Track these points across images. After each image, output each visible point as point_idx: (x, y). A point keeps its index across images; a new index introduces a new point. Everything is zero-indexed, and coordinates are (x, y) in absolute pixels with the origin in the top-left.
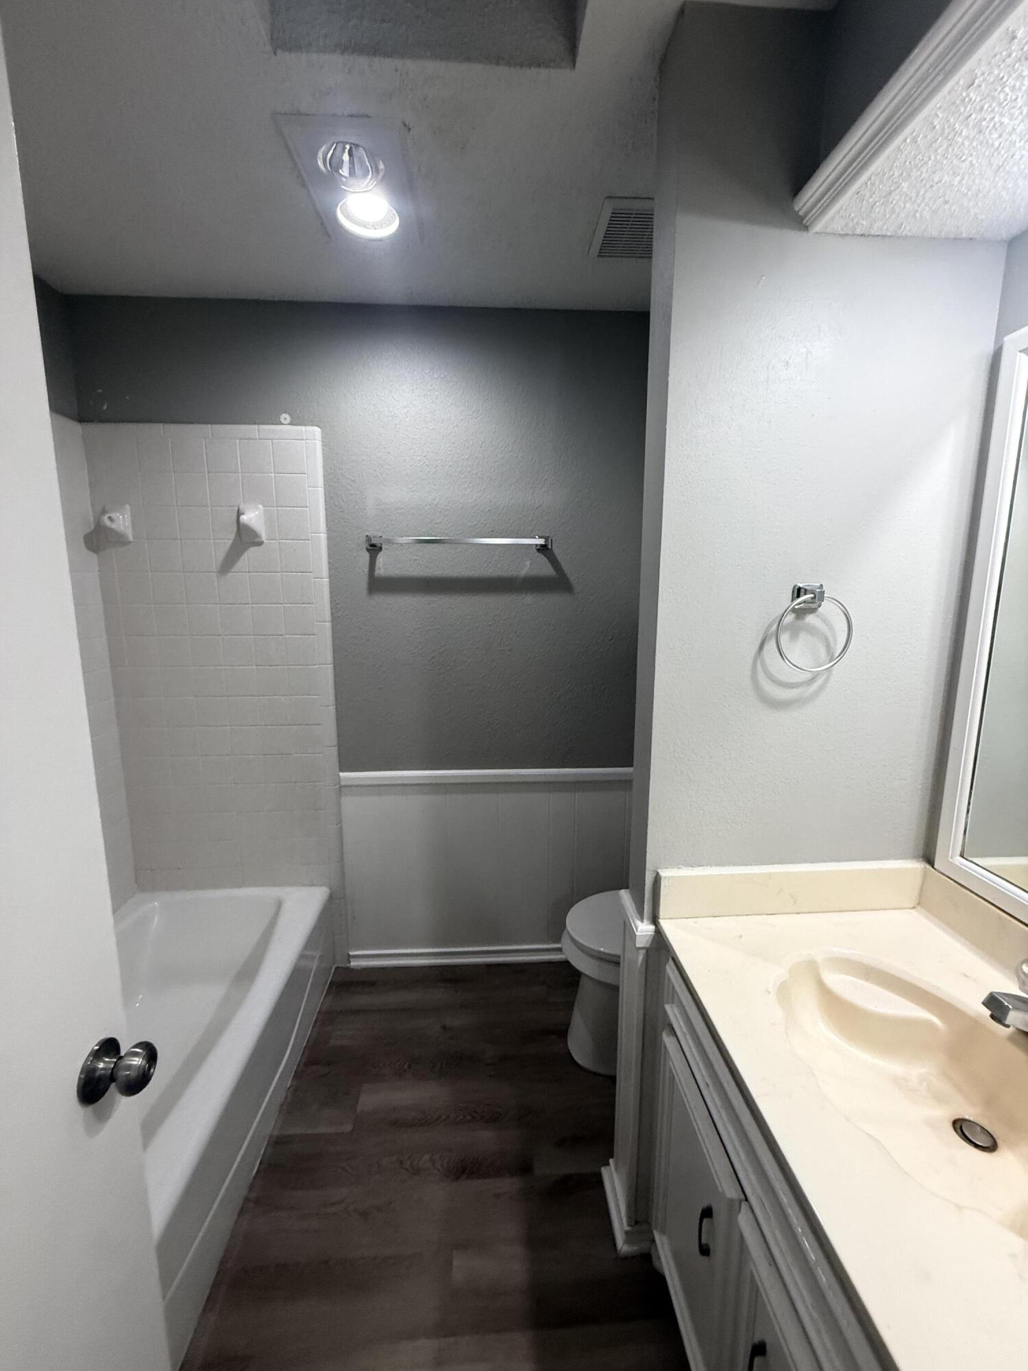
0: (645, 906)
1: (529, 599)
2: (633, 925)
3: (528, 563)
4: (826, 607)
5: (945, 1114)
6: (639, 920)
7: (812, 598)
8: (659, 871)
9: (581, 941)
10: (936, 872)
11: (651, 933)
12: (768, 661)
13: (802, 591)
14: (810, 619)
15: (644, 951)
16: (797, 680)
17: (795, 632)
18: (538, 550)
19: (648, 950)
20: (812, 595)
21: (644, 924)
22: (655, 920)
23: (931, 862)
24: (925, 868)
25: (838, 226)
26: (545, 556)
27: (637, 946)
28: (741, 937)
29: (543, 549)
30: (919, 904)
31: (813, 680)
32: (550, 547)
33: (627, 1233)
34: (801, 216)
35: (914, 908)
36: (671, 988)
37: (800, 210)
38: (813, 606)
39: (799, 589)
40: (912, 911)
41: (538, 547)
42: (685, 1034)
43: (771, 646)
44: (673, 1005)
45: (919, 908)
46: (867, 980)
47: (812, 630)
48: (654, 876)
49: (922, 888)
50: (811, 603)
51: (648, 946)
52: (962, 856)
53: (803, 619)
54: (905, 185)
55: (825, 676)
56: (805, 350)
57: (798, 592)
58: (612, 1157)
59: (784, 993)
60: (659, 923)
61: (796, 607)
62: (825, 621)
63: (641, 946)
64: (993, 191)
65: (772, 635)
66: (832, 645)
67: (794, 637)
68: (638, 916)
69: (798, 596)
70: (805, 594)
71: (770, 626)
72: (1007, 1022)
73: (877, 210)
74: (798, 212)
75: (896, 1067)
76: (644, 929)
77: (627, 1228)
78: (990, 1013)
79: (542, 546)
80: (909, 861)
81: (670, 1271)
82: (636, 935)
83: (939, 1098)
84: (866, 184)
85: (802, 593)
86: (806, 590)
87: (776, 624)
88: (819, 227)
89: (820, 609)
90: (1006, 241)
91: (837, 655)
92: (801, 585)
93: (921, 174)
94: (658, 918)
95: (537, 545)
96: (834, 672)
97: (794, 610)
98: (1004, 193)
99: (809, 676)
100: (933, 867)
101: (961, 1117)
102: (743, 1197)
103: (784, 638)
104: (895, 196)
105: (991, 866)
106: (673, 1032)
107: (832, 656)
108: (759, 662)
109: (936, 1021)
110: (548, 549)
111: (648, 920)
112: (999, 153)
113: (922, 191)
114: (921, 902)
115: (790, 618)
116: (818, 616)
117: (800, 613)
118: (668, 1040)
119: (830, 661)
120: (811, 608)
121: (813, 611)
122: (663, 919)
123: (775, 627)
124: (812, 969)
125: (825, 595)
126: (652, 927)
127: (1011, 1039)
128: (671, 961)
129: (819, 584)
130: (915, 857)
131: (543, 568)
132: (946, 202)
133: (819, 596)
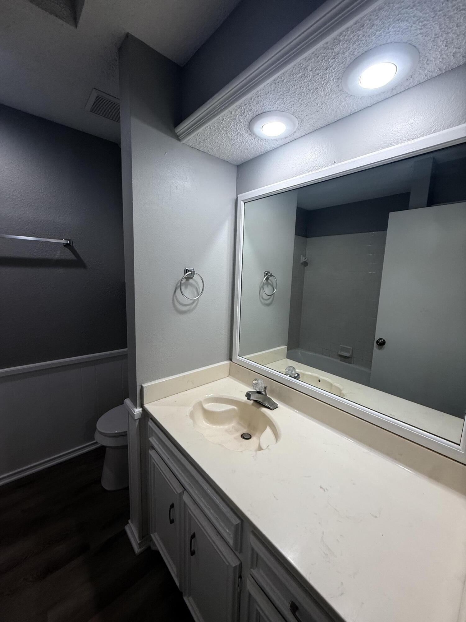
0: (137, 401)
1: (60, 271)
2: (133, 411)
3: (59, 252)
4: (195, 277)
5: (239, 434)
6: (135, 408)
7: (191, 273)
8: (142, 385)
9: (107, 432)
10: (233, 363)
11: (140, 412)
12: (178, 297)
13: (188, 271)
14: (191, 281)
15: (138, 420)
16: (188, 303)
17: (186, 285)
18: (64, 246)
19: (140, 419)
20: (191, 272)
21: (137, 409)
22: (142, 406)
23: (232, 361)
24: (230, 362)
25: (190, 144)
26: (70, 249)
27: (135, 419)
28: (176, 401)
29: (67, 246)
30: (229, 375)
31: (193, 302)
32: (72, 245)
33: (139, 544)
34: (177, 135)
35: (228, 377)
36: (151, 429)
37: (178, 133)
38: (191, 276)
39: (187, 270)
40: (228, 378)
41: (65, 245)
42: (158, 445)
43: (178, 291)
44: (152, 437)
45: (229, 376)
46: (216, 403)
47: (192, 285)
48: (140, 388)
49: (230, 370)
50: (191, 275)
51: (140, 417)
52: (239, 356)
53: (189, 281)
54: (209, 139)
55: (197, 302)
56: (182, 184)
57: (186, 271)
58: (129, 519)
59: (192, 415)
60: (144, 407)
61: (186, 276)
62: (196, 282)
63: (137, 418)
64: (232, 151)
65: (178, 287)
66: (198, 290)
67: (186, 288)
68: (134, 407)
69: (187, 273)
70: (189, 272)
71: (178, 283)
72: (251, 399)
73: (201, 143)
74: (177, 133)
75: (226, 427)
76: (138, 411)
77: (139, 542)
78: (247, 398)
79: (67, 244)
80: (226, 361)
81: (160, 546)
82: (134, 414)
83: (237, 431)
84: (197, 135)
85: (188, 272)
86: (189, 270)
87: (180, 283)
88: (184, 141)
89: (194, 277)
90: (236, 166)
91: (200, 294)
92: (187, 269)
93: (213, 138)
94: (143, 404)
95: (63, 243)
96: (200, 300)
97: (185, 278)
98: (234, 152)
99: (192, 301)
100: (232, 362)
101: (243, 433)
102: (184, 490)
103: (183, 288)
104: (206, 141)
105: (248, 358)
106: (153, 448)
107: (199, 294)
108: (175, 298)
109: (235, 408)
110: (71, 246)
111: (139, 406)
112: (232, 141)
113: (213, 143)
114: (230, 374)
115: (184, 281)
116: (193, 280)
117: (187, 279)
118: (152, 453)
119: (198, 296)
120: (191, 277)
121: (192, 278)
122: (145, 404)
123: (179, 284)
124: (200, 404)
125: (195, 272)
126: (141, 409)
127: (253, 404)
128: (150, 420)
129: (193, 269)
130: (227, 360)
131: (68, 255)
132: (220, 149)
133: (193, 273)
